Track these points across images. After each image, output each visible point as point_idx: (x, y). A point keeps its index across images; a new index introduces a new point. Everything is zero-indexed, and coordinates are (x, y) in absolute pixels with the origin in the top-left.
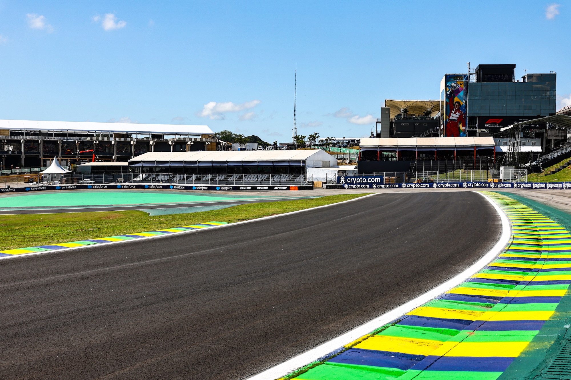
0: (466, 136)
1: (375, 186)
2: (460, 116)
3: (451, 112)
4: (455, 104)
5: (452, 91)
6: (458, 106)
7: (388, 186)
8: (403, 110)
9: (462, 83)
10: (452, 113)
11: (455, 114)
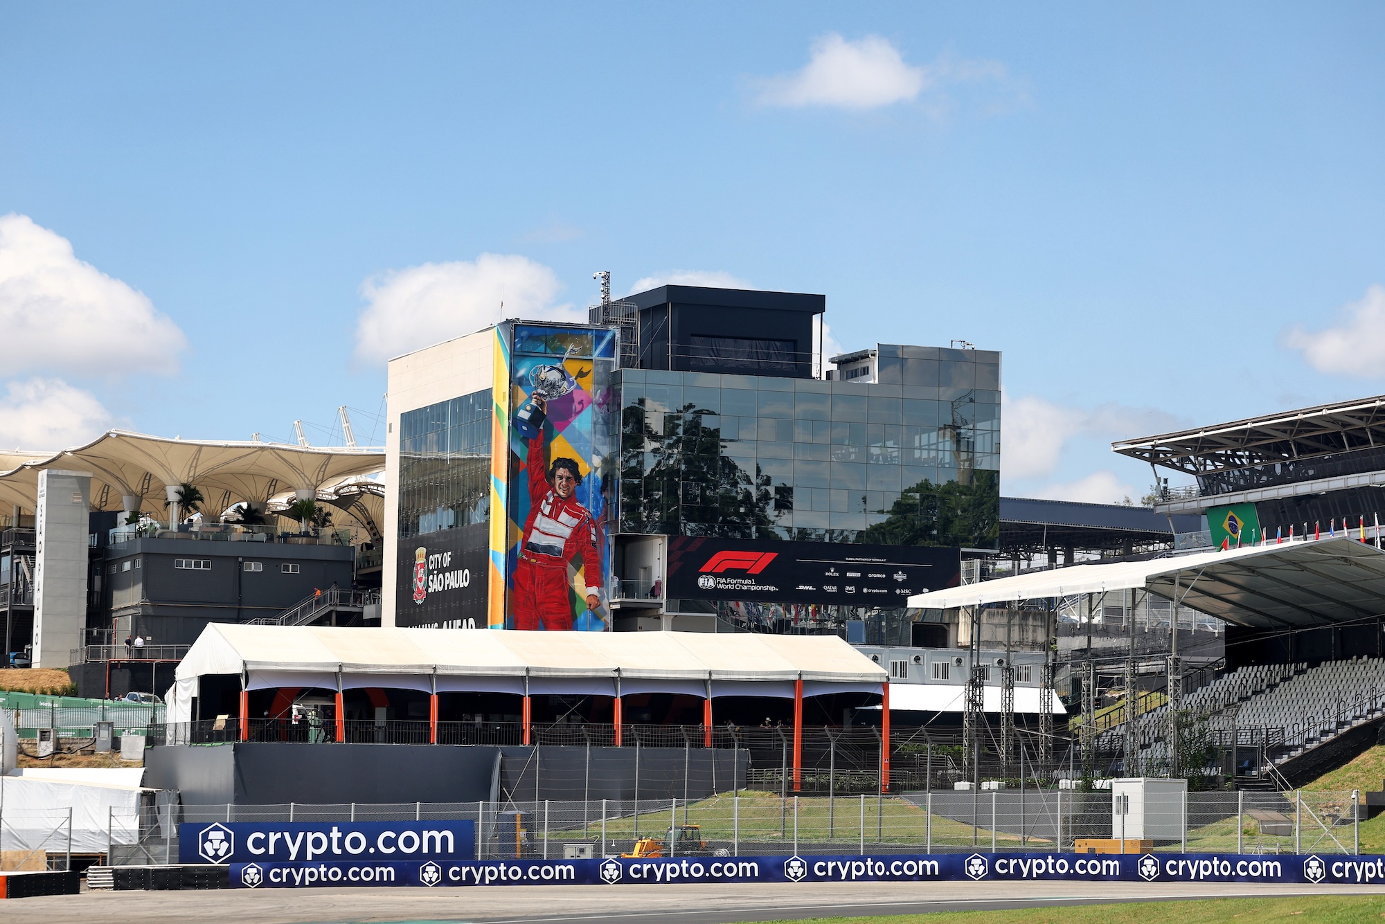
0: (606, 630)
1: (431, 872)
2: (577, 531)
3: (536, 510)
4: (554, 470)
5: (542, 405)
6: (568, 479)
7: (515, 873)
8: (179, 493)
9: (587, 367)
10: (539, 516)
11: (556, 519)
